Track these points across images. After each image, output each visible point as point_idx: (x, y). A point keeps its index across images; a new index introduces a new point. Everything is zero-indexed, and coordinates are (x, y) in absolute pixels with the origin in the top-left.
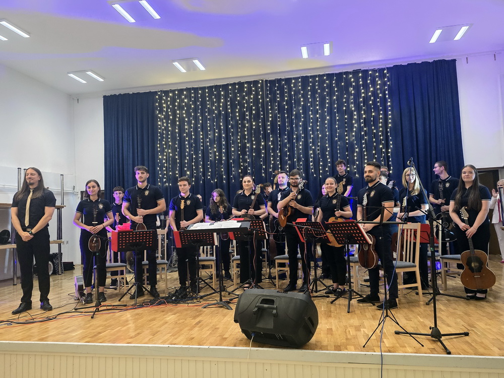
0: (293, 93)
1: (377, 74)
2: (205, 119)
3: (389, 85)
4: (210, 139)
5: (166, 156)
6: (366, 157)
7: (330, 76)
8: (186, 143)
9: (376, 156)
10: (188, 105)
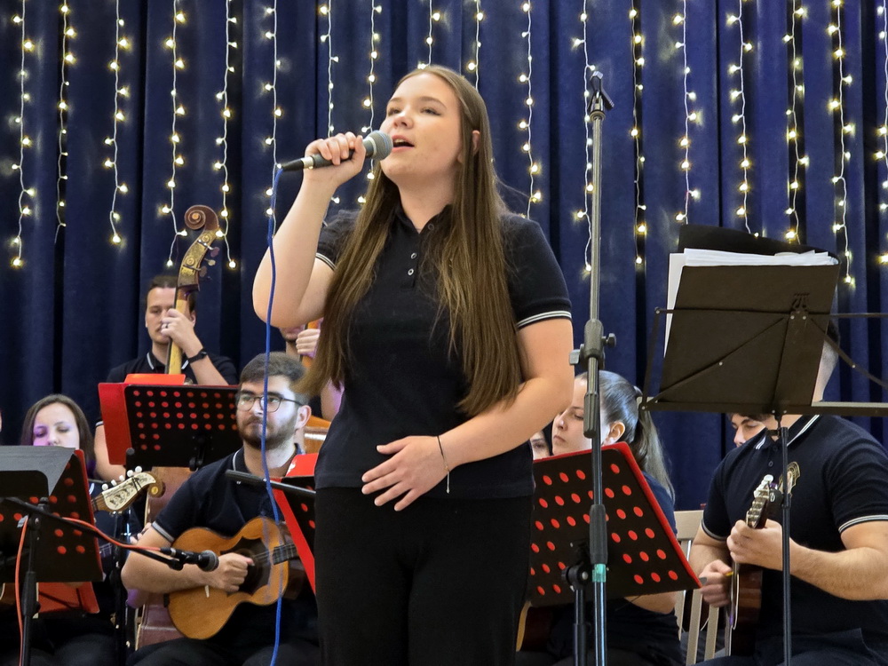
6: (746, 164)
9: (805, 161)
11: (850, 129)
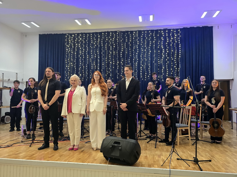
0: (134, 38)
1: (175, 31)
2: (90, 49)
3: (180, 37)
4: (92, 58)
5: (70, 66)
6: (167, 72)
7: (152, 31)
8: (80, 60)
9: (172, 71)
10: (82, 42)
11: (176, 69)
